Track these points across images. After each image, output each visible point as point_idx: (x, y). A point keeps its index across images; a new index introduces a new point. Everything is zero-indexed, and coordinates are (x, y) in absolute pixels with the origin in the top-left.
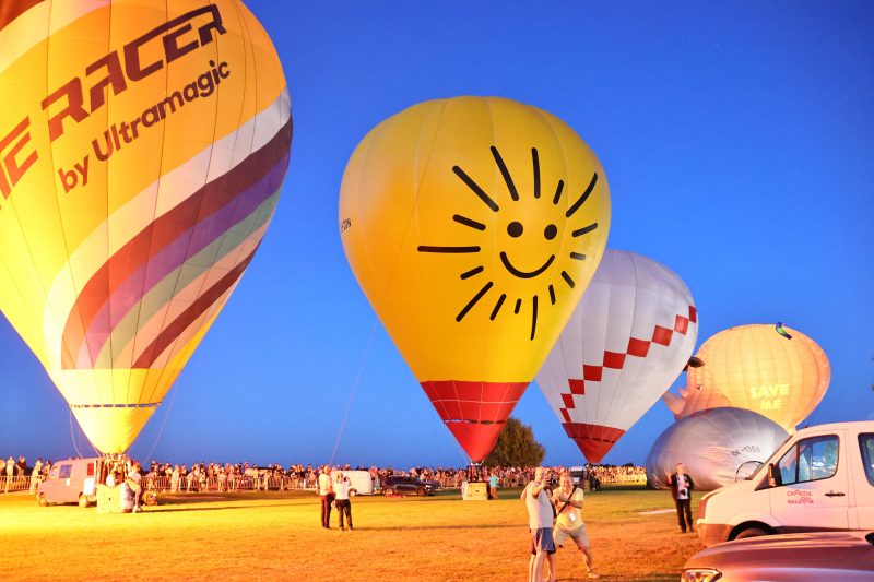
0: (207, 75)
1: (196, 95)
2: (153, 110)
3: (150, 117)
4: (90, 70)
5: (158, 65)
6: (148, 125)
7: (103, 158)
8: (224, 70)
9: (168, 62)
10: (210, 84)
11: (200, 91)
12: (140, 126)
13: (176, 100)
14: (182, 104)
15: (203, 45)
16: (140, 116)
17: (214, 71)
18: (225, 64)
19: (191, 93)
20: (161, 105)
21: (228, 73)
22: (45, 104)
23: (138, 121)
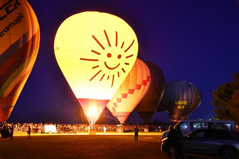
0: (18, 17)
1: (17, 23)
2: (6, 28)
3: (6, 30)
6: (6, 32)
8: (22, 15)
9: (8, 15)
10: (20, 20)
11: (18, 22)
12: (4, 32)
13: (12, 25)
14: (14, 26)
15: (16, 9)
16: (3, 30)
17: (20, 16)
18: (22, 14)
19: (15, 22)
20: (8, 26)
21: (23, 16)
23: (3, 31)
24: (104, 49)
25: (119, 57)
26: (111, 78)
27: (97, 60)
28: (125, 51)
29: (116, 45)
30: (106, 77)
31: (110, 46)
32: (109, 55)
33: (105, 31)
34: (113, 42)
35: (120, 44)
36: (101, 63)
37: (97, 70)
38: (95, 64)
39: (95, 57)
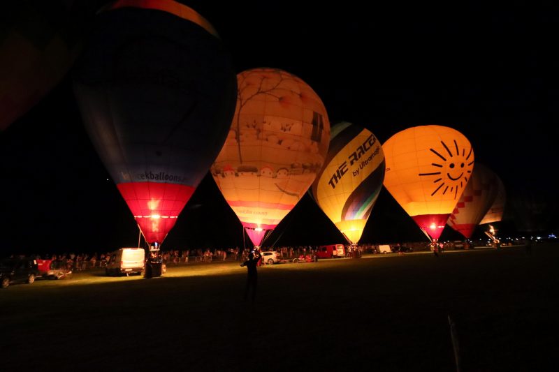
4: (358, 150)
5: (369, 148)
6: (370, 160)
7: (361, 168)
22: (350, 158)
24: (445, 160)
25: (463, 165)
26: (454, 190)
27: (439, 173)
28: (467, 158)
29: (458, 154)
30: (449, 189)
31: (451, 156)
32: (452, 166)
33: (442, 142)
34: (453, 150)
35: (461, 152)
36: (443, 176)
37: (441, 183)
38: (437, 177)
39: (437, 169)
